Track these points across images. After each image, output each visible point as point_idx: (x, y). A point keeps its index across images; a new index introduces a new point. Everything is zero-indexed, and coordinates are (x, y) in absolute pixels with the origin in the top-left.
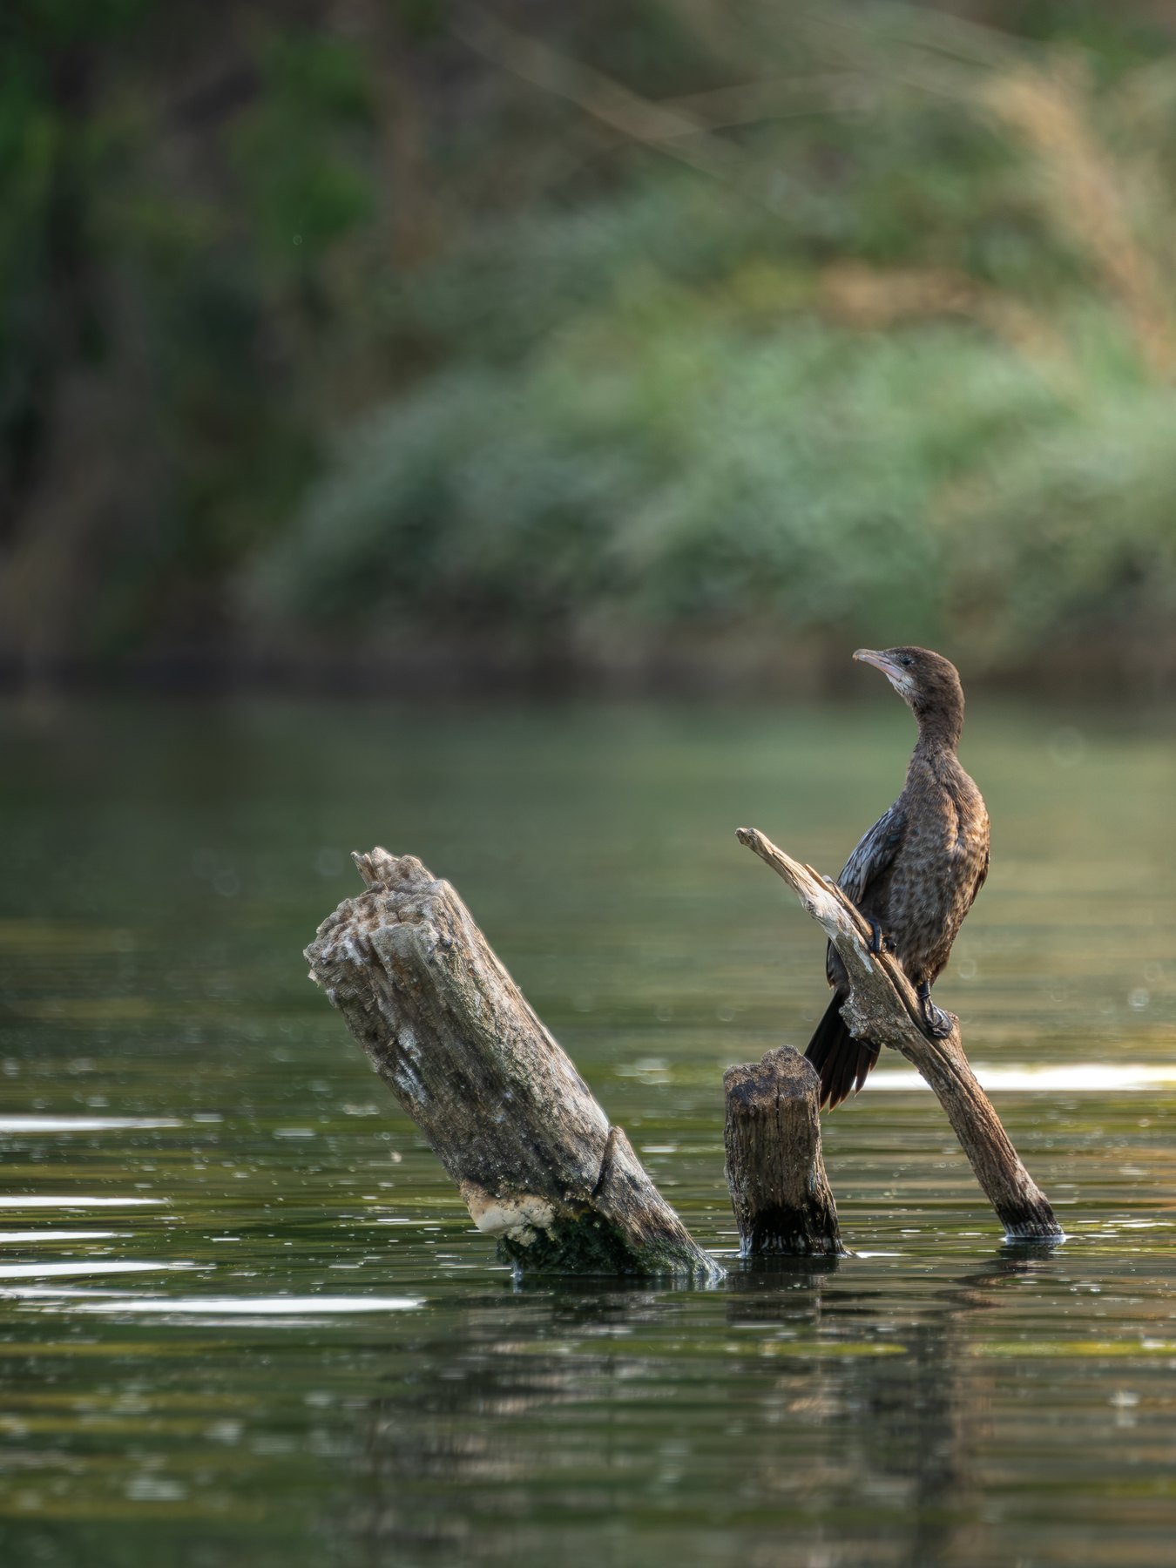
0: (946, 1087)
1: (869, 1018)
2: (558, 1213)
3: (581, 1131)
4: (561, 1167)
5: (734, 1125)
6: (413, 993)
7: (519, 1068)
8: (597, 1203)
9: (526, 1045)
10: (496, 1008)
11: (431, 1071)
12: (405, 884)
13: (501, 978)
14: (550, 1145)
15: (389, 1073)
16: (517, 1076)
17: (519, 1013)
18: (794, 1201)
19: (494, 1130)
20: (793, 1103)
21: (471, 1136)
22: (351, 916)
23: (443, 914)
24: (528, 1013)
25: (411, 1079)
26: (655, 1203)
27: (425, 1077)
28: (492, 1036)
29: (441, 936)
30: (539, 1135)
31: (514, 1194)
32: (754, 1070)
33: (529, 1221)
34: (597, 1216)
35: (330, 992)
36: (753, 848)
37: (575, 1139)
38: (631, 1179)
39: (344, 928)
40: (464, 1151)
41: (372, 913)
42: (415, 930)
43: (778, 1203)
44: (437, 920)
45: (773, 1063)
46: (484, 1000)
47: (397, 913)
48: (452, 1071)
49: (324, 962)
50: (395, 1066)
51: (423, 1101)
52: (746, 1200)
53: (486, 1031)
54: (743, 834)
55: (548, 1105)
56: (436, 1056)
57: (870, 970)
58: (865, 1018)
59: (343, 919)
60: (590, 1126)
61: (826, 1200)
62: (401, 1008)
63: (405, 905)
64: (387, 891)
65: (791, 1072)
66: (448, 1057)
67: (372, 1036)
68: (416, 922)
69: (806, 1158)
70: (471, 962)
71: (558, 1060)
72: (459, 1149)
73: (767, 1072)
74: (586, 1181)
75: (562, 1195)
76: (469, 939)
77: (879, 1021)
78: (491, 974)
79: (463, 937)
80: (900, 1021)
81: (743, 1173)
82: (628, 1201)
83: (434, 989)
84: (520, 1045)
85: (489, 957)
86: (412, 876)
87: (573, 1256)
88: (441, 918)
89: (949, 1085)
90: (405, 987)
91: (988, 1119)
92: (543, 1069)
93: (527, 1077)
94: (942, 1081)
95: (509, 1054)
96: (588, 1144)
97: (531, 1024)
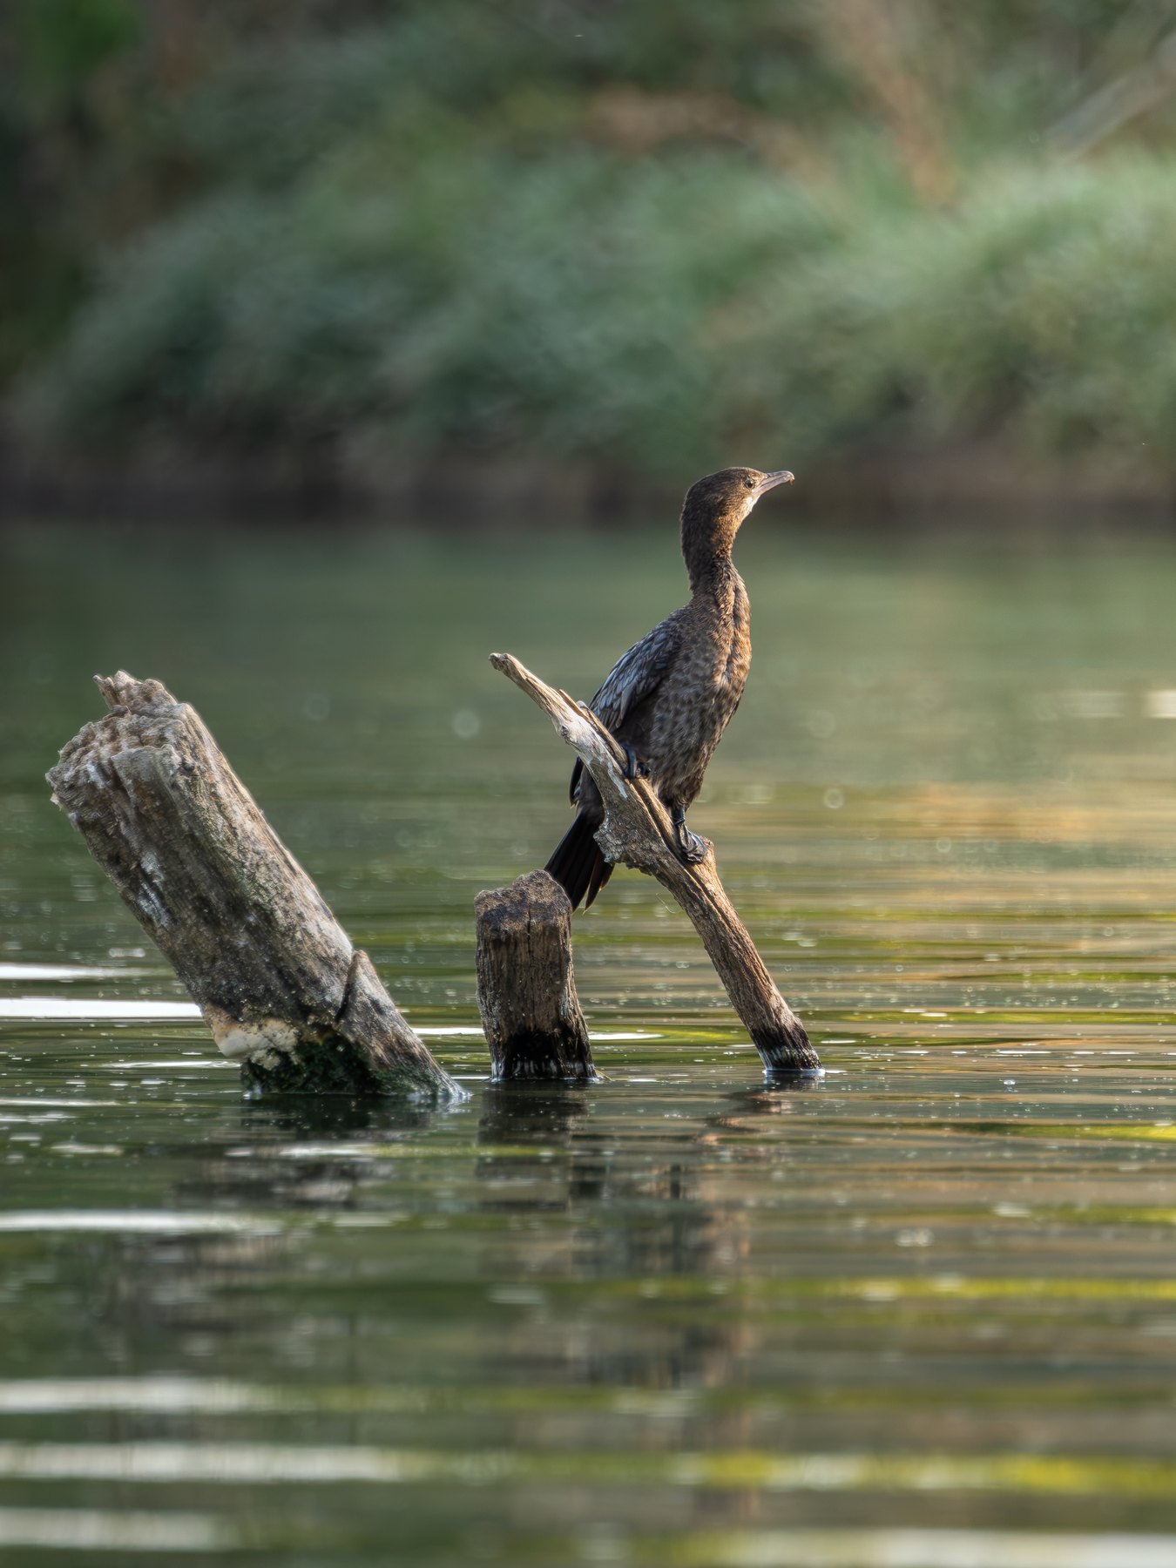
0: (701, 912)
1: (624, 844)
2: (301, 1036)
3: (324, 955)
4: (303, 991)
5: (486, 950)
6: (155, 817)
7: (262, 892)
8: (340, 1028)
9: (269, 869)
10: (239, 831)
11: (173, 895)
12: (147, 707)
13: (244, 802)
14: (293, 969)
15: (131, 897)
16: (260, 900)
17: (262, 837)
18: (546, 1026)
19: (237, 953)
20: (544, 928)
21: (214, 960)
22: (93, 740)
23: (185, 738)
24: (271, 836)
25: (153, 903)
26: (399, 1027)
27: (169, 900)
28: (235, 860)
29: (184, 759)
30: (281, 959)
31: (257, 1018)
32: (506, 895)
33: (272, 1045)
34: (341, 1040)
35: (72, 815)
36: (507, 673)
37: (319, 964)
38: (375, 1003)
39: (86, 752)
40: (208, 974)
41: (114, 737)
42: (158, 753)
43: (530, 1028)
44: (179, 743)
45: (524, 888)
46: (226, 824)
47: (139, 736)
48: (195, 895)
49: (66, 786)
50: (138, 889)
51: (165, 925)
52: (498, 1024)
53: (229, 855)
54: (497, 659)
55: (291, 928)
56: (179, 879)
57: (625, 796)
58: (619, 843)
59: (85, 743)
60: (333, 950)
61: (578, 1025)
62: (144, 831)
63: (148, 728)
64: (129, 715)
65: (542, 897)
66: (191, 881)
67: (115, 860)
68: (159, 746)
69: (558, 983)
70: (213, 785)
71: (302, 884)
72: (202, 973)
73: (518, 897)
74: (329, 1005)
75: (305, 1019)
76: (212, 762)
77: (634, 846)
78: (234, 799)
79: (206, 761)
80: (654, 847)
81: (495, 998)
82: (371, 1024)
83: (176, 812)
84: (263, 869)
85: (232, 781)
86: (155, 699)
87: (316, 1080)
88: (183, 742)
89: (704, 910)
90: (147, 811)
91: (743, 944)
92: (286, 893)
93: (270, 900)
94: (697, 907)
95: (252, 878)
96: (331, 968)
97: (273, 848)
